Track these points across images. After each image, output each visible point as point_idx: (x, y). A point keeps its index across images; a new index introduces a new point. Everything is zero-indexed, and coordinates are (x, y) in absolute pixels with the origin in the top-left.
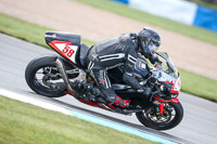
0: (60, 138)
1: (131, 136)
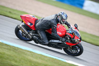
1: (28, 51)
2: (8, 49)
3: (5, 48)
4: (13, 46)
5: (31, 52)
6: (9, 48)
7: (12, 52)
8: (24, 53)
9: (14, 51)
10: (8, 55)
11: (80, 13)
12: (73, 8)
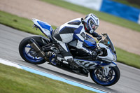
0: (14, 84)
1: (60, 82)
2: (31, 79)
3: (27, 78)
4: (39, 75)
5: (63, 83)
6: (33, 77)
7: (37, 83)
8: (54, 84)
9: (40, 82)
10: (31, 88)
11: (134, 29)
12: (125, 21)
